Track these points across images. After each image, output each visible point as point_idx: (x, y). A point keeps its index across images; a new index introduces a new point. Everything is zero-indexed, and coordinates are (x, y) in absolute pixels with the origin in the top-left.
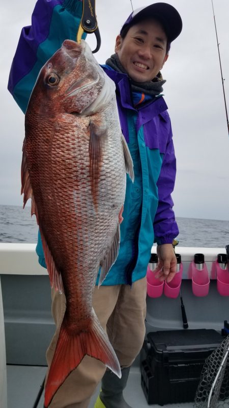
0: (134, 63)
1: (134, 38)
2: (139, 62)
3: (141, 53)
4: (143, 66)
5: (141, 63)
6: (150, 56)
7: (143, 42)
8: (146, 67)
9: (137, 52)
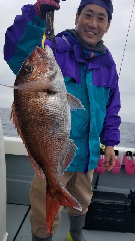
0: (86, 31)
1: (86, 15)
2: (89, 31)
3: (90, 25)
4: (92, 33)
5: (91, 32)
6: (96, 26)
7: (91, 17)
8: (94, 34)
9: (87, 24)
